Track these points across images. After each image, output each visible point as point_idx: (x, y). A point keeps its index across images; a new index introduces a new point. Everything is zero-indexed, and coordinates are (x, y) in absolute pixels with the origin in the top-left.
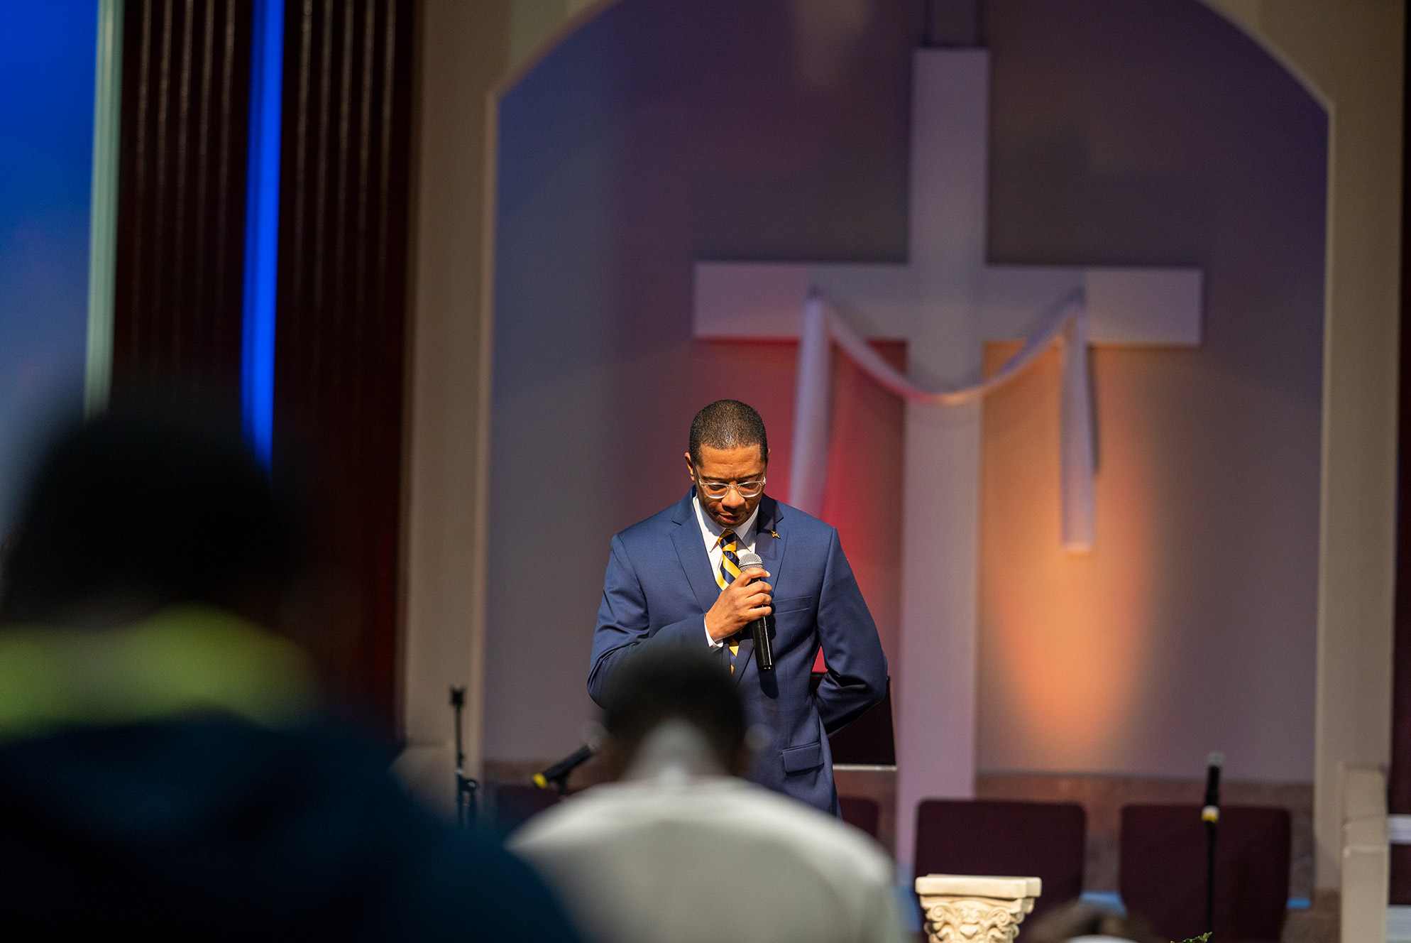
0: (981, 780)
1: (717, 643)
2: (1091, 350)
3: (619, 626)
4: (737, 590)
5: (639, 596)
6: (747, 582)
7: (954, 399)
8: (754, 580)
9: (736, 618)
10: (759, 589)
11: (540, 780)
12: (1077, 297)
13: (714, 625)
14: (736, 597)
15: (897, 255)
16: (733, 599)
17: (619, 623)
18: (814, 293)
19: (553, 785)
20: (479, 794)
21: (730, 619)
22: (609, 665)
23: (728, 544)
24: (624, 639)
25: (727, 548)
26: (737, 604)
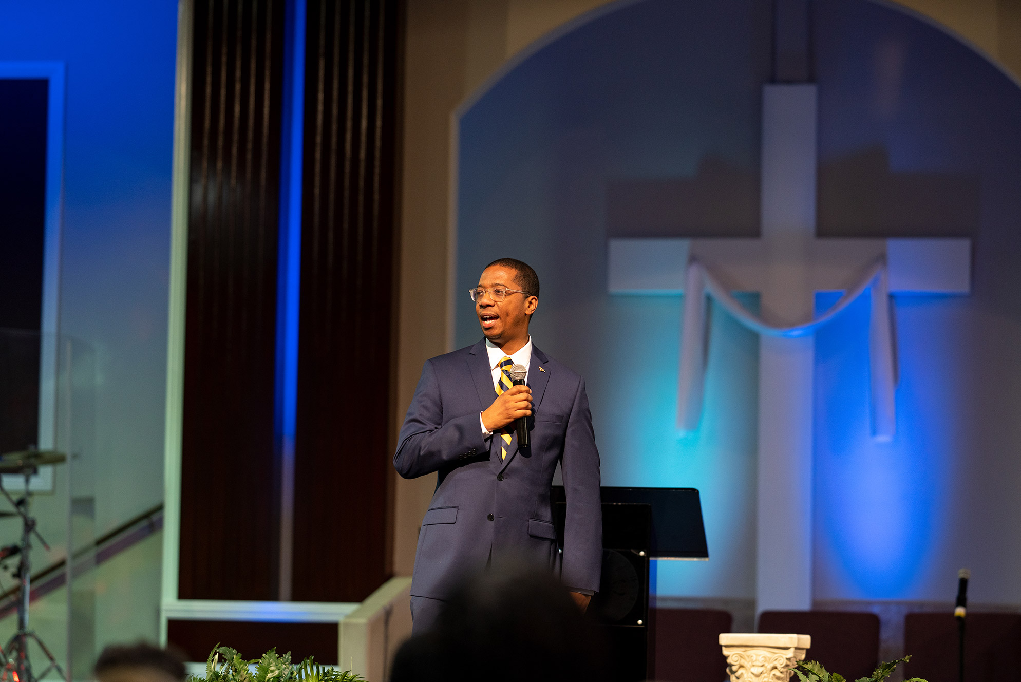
1: (490, 432)
2: (892, 297)
3: (422, 420)
4: (508, 397)
10: (524, 398)
12: (881, 259)
13: (489, 420)
14: (507, 401)
15: (754, 231)
16: (505, 402)
17: (423, 417)
18: (693, 259)
21: (501, 416)
22: (410, 444)
23: (505, 365)
24: (423, 428)
25: (504, 368)
26: (507, 405)
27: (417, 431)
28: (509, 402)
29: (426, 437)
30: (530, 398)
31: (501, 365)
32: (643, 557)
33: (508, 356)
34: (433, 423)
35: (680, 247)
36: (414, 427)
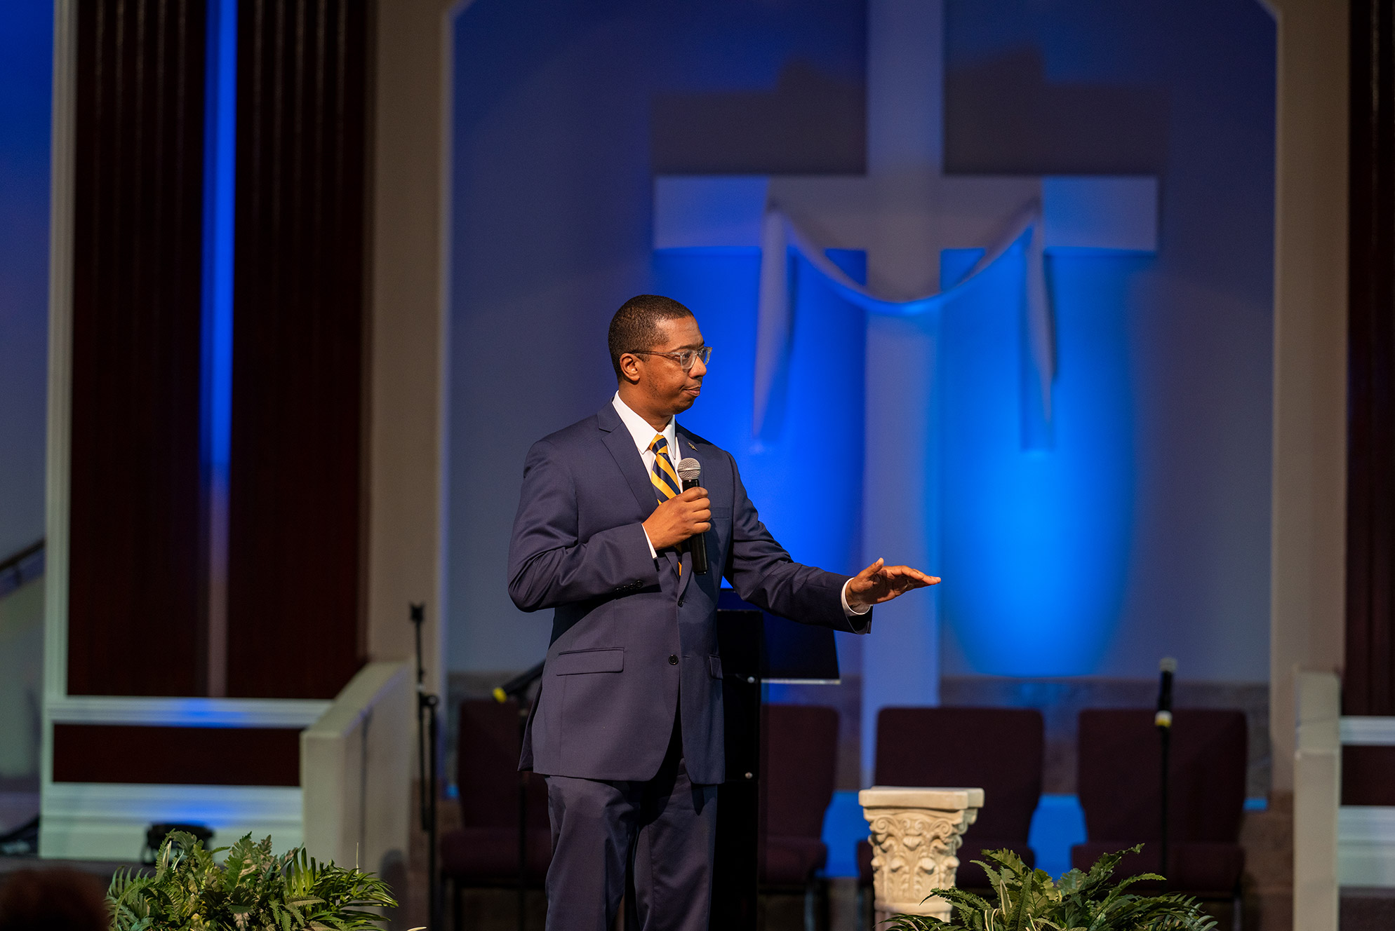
0: (945, 686)
2: (1048, 258)
3: (551, 529)
7: (915, 309)
11: (499, 694)
12: (1034, 204)
13: (656, 533)
15: (858, 168)
17: (549, 524)
18: (773, 205)
19: (513, 699)
20: (441, 709)
21: (674, 531)
23: (659, 448)
24: (553, 543)
25: (659, 451)
27: (545, 548)
31: (654, 448)
33: (661, 434)
34: (567, 533)
36: (539, 542)
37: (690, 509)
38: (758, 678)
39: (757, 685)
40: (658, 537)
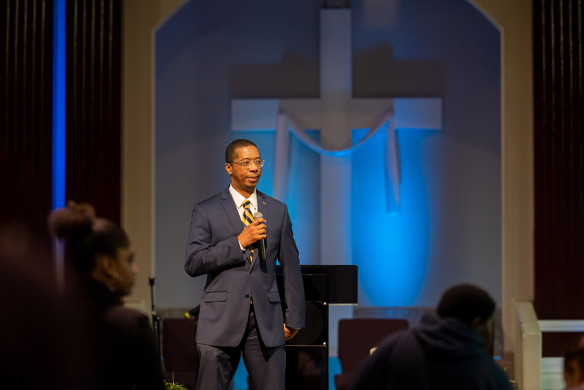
1: (244, 248)
2: (396, 132)
3: (199, 242)
4: (253, 227)
5: (208, 228)
6: (257, 224)
7: (340, 154)
8: (259, 223)
9: (252, 239)
10: (262, 227)
11: (187, 315)
12: (390, 110)
13: (243, 241)
14: (252, 230)
15: (316, 94)
16: (251, 231)
17: (200, 240)
18: (281, 111)
19: (193, 317)
21: (249, 239)
22: (195, 258)
23: (246, 205)
24: (201, 247)
25: (246, 207)
26: (253, 232)
27: (198, 249)
28: (254, 230)
29: (205, 253)
30: (265, 227)
31: (244, 205)
32: (326, 306)
33: (247, 199)
34: (207, 243)
35: (274, 104)
36: (196, 247)
37: (255, 229)
38: (328, 303)
39: (327, 306)
40: (243, 242)
